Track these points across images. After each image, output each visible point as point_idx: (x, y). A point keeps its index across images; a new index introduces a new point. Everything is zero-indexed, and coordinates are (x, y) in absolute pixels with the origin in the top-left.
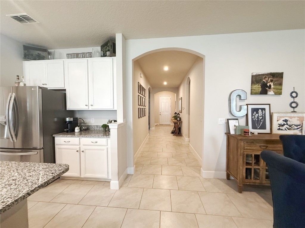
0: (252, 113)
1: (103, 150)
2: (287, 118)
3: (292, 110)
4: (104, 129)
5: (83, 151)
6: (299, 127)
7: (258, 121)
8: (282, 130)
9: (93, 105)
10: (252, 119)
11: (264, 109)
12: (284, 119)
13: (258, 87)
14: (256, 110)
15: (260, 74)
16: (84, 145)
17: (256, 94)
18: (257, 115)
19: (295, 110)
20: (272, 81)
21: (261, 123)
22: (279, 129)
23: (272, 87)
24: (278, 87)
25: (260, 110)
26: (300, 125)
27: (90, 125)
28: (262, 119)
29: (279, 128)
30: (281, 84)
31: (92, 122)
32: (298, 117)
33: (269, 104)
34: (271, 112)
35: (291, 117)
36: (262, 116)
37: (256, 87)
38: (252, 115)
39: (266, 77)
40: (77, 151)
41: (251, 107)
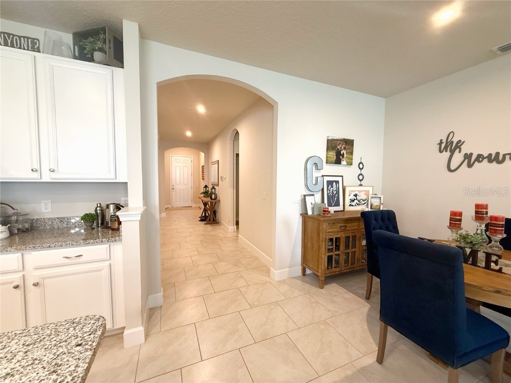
0: (328, 187)
1: (101, 270)
2: (357, 193)
3: (359, 183)
4: (88, 224)
5: (36, 285)
6: (365, 201)
7: (333, 196)
8: (353, 206)
9: (56, 169)
10: (328, 194)
11: (337, 182)
12: (354, 193)
13: (333, 154)
14: (330, 183)
15: (335, 138)
16: (37, 269)
17: (331, 163)
18: (332, 189)
19: (362, 183)
20: (345, 148)
21: (335, 199)
22: (350, 205)
23: (345, 155)
24: (350, 156)
25: (334, 183)
26: (366, 200)
27: (36, 217)
28: (336, 194)
29: (350, 203)
30: (352, 153)
31: (43, 210)
32: (365, 191)
33: (342, 176)
34: (344, 185)
35: (360, 191)
36: (336, 190)
37: (331, 155)
38: (328, 189)
39: (340, 143)
40: (16, 287)
41: (326, 179)
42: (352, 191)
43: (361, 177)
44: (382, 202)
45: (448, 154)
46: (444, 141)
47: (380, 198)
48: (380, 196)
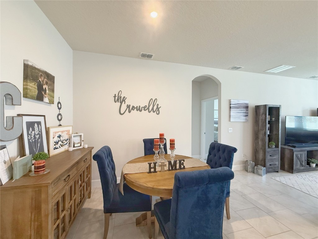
0: (28, 130)
2: (60, 133)
3: (58, 123)
6: (68, 141)
7: (36, 142)
8: (57, 148)
10: (29, 140)
11: (39, 123)
12: (57, 135)
14: (30, 125)
15: (36, 67)
17: (32, 98)
18: (33, 132)
19: (61, 122)
20: (47, 83)
21: (39, 145)
22: (55, 148)
23: (47, 91)
24: (51, 93)
25: (36, 125)
26: (67, 140)
28: (39, 138)
29: (55, 147)
30: (53, 91)
32: (67, 131)
33: (44, 116)
34: (47, 127)
35: (62, 132)
36: (39, 134)
37: (32, 87)
38: (28, 134)
39: (41, 75)
41: (26, 119)
42: (56, 133)
43: (59, 117)
44: (82, 139)
45: (119, 104)
46: (117, 95)
47: (81, 136)
48: (80, 134)
